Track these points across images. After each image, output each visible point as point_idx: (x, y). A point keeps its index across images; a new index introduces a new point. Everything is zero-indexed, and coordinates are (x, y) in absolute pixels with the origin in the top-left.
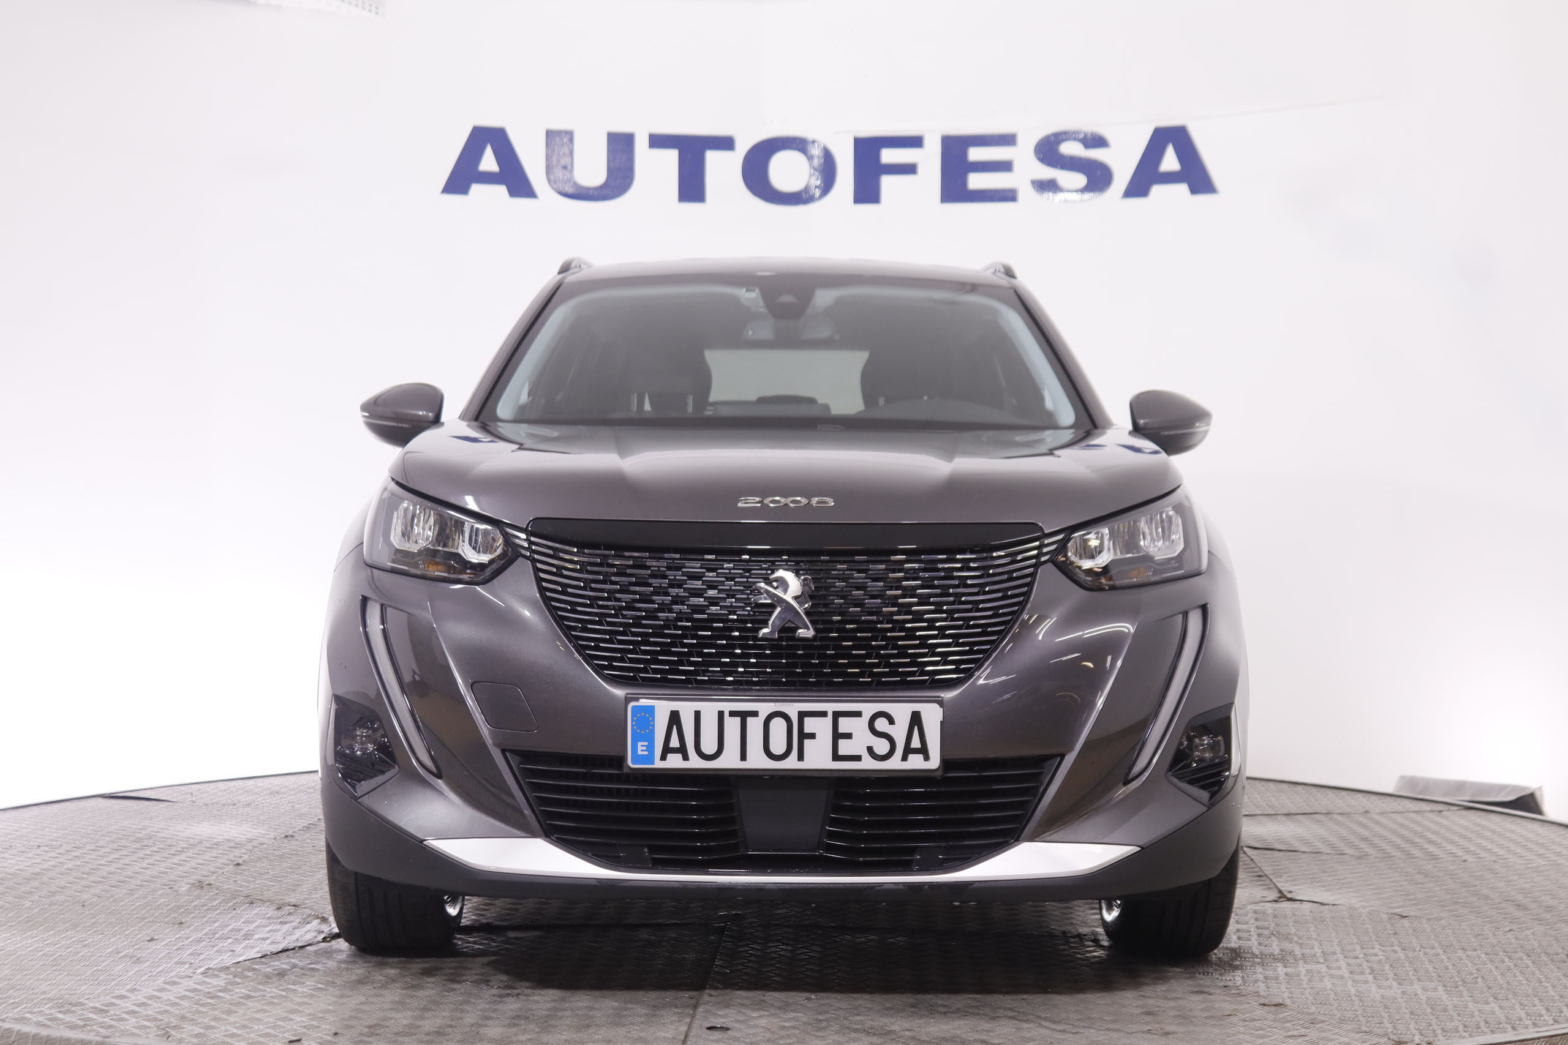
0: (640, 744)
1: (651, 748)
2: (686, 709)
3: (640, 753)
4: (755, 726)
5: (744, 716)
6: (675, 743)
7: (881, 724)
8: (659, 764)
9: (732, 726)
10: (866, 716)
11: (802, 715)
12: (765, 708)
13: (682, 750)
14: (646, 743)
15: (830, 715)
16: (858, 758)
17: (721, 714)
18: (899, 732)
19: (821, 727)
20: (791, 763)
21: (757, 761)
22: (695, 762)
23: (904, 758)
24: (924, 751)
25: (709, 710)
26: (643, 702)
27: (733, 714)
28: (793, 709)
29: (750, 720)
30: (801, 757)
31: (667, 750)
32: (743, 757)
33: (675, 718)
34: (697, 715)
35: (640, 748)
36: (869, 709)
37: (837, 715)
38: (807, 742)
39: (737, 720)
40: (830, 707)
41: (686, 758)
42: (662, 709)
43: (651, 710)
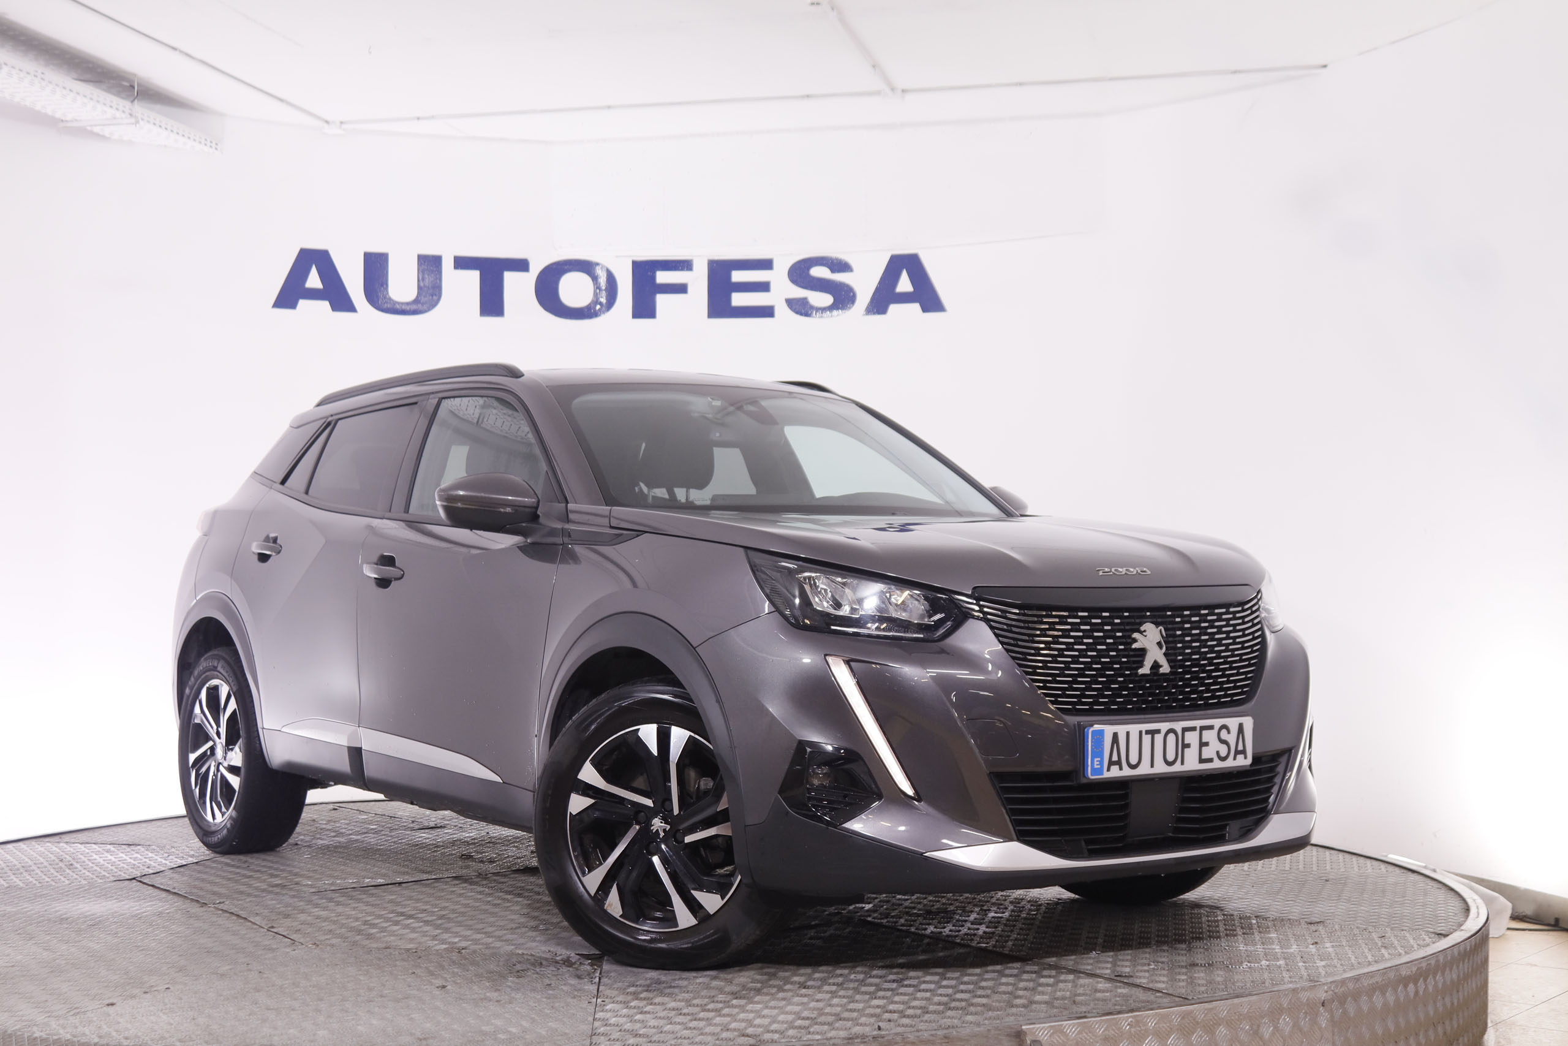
0: (1096, 760)
1: (1101, 763)
2: (1121, 730)
3: (1096, 767)
4: (1159, 738)
5: (1153, 733)
6: (1115, 758)
7: (1224, 734)
8: (1107, 775)
9: (1147, 739)
10: (1217, 728)
11: (1185, 730)
12: (1164, 726)
13: (1119, 763)
14: (1099, 759)
15: (1198, 729)
16: (1210, 760)
17: (1141, 732)
18: (1231, 738)
19: (1192, 738)
20: (1177, 768)
21: (1161, 768)
22: (1127, 772)
23: (1235, 759)
24: (1244, 752)
25: (1134, 729)
26: (1097, 727)
27: (1147, 732)
28: (1178, 726)
29: (1156, 736)
30: (1182, 763)
31: (1111, 763)
32: (1152, 766)
33: (1115, 736)
34: (1128, 733)
35: (1096, 763)
36: (1217, 723)
37: (1203, 728)
38: (1186, 750)
39: (1149, 736)
40: (1198, 723)
41: (1121, 769)
42: (1109, 730)
43: (1101, 732)
